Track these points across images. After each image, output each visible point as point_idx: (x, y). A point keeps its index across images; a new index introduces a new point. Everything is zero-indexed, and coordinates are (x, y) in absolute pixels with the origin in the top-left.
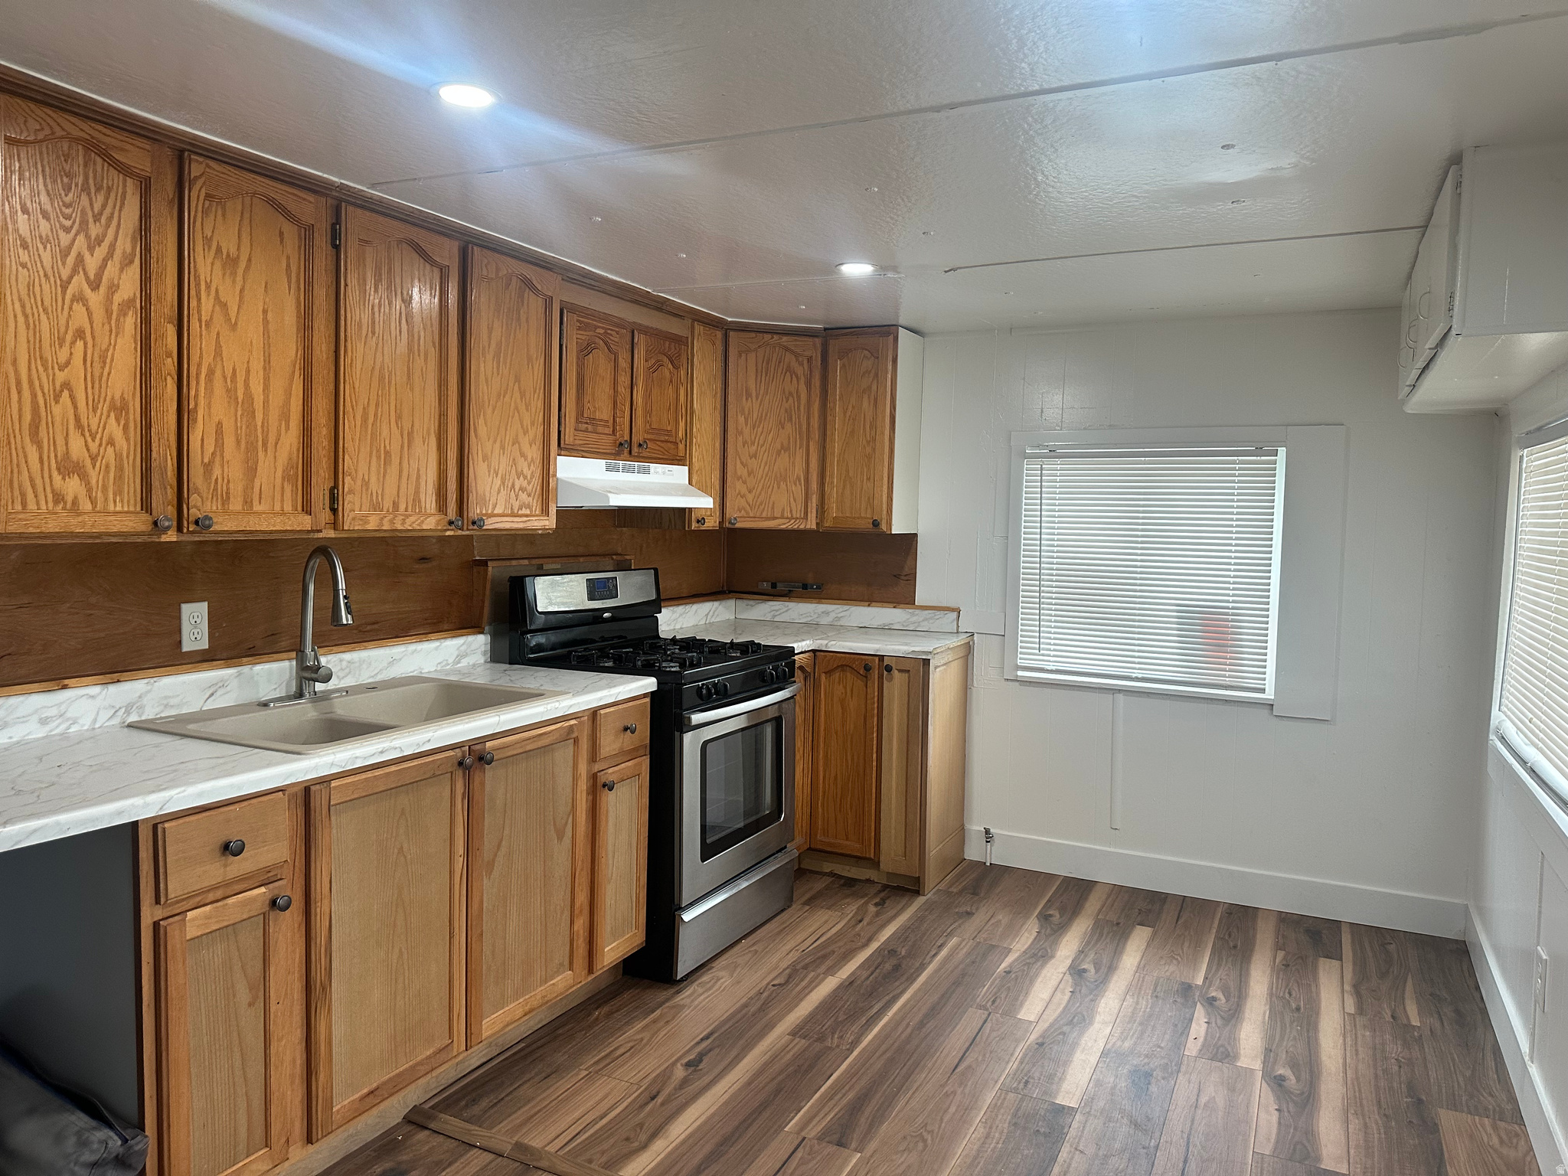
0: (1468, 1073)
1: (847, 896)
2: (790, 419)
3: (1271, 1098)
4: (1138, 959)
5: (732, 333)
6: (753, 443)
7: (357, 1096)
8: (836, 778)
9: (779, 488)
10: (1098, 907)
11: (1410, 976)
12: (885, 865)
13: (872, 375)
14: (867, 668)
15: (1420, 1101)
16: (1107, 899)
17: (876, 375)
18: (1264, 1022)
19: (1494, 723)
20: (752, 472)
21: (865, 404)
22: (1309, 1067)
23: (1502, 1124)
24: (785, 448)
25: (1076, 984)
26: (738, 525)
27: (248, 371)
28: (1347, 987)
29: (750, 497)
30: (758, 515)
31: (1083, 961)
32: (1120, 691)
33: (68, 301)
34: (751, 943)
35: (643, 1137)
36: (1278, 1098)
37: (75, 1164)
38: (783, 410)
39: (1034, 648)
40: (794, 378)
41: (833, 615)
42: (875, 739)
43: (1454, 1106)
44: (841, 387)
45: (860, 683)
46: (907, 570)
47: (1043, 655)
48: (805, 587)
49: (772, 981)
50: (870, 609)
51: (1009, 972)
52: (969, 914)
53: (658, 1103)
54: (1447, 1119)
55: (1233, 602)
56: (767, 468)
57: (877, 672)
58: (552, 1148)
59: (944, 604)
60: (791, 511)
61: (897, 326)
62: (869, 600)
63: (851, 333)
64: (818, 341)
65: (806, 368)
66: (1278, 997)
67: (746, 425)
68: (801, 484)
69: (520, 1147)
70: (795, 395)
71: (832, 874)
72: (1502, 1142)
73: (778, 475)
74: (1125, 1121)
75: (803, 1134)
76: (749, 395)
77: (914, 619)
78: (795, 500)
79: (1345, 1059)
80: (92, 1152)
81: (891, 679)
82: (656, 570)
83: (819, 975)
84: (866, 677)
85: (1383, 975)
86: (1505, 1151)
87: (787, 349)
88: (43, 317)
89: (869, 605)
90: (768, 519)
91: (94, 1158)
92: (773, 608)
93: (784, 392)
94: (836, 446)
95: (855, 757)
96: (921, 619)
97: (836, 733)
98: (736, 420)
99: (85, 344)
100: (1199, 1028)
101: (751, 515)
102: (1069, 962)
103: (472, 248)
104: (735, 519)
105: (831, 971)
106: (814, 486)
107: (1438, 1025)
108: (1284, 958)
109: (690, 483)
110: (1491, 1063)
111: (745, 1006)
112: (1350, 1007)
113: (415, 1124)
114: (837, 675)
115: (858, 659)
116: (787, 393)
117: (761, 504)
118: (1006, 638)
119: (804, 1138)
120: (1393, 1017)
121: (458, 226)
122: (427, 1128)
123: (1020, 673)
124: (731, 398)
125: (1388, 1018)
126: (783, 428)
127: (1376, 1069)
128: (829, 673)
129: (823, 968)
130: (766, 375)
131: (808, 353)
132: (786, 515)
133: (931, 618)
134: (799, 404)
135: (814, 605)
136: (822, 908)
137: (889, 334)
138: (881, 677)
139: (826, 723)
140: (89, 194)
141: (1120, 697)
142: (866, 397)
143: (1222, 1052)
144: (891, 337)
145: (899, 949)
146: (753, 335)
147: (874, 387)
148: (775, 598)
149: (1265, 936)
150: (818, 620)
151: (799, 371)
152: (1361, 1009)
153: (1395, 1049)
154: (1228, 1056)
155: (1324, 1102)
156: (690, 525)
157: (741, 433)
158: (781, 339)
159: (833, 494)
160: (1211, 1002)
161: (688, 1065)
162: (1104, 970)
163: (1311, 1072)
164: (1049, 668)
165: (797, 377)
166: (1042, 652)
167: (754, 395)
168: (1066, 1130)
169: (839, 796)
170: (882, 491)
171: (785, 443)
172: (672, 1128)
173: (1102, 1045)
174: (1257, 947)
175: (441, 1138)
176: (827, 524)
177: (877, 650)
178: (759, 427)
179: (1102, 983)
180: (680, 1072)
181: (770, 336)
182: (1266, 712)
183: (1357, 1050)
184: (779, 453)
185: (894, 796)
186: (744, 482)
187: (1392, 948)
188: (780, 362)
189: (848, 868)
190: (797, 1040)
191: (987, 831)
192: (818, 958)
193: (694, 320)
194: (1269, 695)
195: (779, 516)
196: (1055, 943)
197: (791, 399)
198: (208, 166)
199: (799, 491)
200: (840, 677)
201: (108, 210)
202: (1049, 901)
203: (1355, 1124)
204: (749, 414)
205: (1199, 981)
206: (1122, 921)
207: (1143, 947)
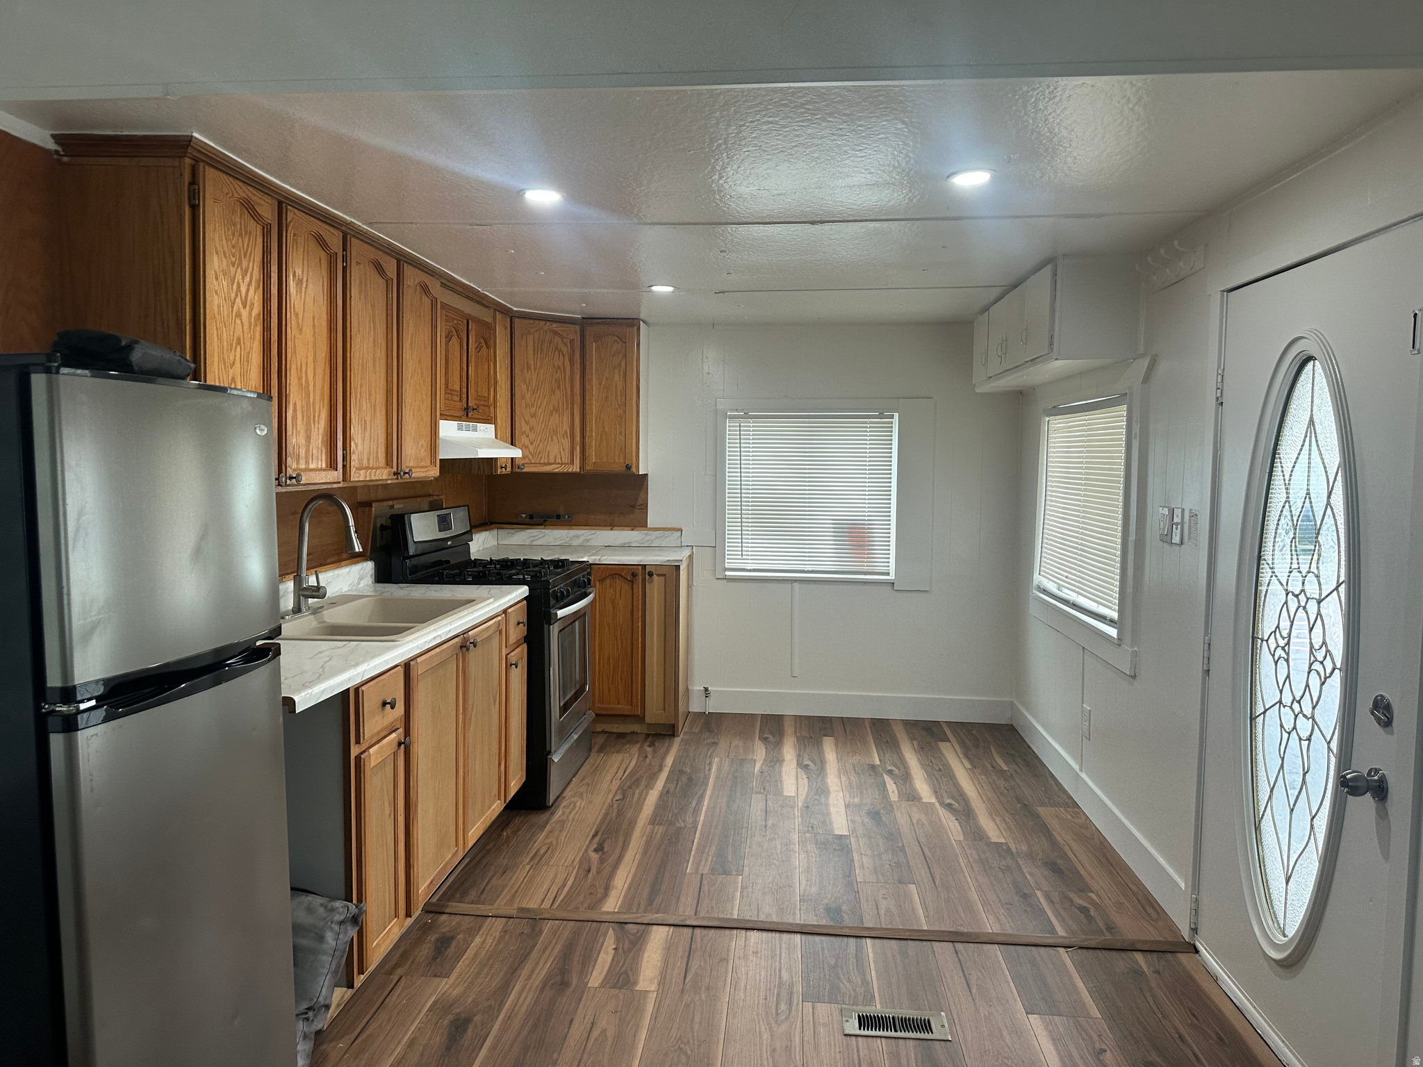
0: (1043, 789)
1: (625, 744)
2: (559, 387)
3: (950, 816)
4: (835, 755)
5: (517, 321)
6: (533, 406)
7: (426, 884)
8: (609, 659)
9: (552, 440)
10: (793, 729)
11: (992, 747)
12: (647, 720)
13: (621, 355)
14: (634, 575)
15: (1025, 805)
16: (796, 723)
17: (625, 355)
18: (925, 779)
19: (1035, 582)
20: (533, 428)
21: (617, 377)
22: (961, 796)
23: (1069, 809)
24: (556, 410)
25: (806, 773)
26: (526, 470)
27: (307, 363)
28: (961, 755)
29: (531, 448)
30: (538, 462)
31: (803, 760)
32: (796, 581)
33: (234, 317)
34: (580, 779)
35: (601, 891)
36: (953, 815)
37: (332, 922)
38: (554, 381)
39: (739, 555)
40: (561, 356)
41: (582, 539)
42: (640, 627)
43: (1042, 805)
44: (596, 363)
45: (626, 587)
46: (640, 502)
47: (744, 559)
48: (558, 517)
49: (614, 797)
50: (612, 532)
51: (762, 772)
52: (715, 744)
53: (595, 872)
54: (1042, 811)
55: (868, 516)
56: (543, 425)
57: (640, 578)
58: (546, 905)
59: (670, 526)
60: (561, 459)
61: (638, 319)
62: (612, 526)
63: (603, 322)
64: (578, 327)
65: (569, 347)
66: (926, 765)
67: (528, 391)
68: (567, 437)
69: (521, 910)
70: (562, 369)
71: (603, 732)
72: (1073, 817)
73: (552, 431)
74: (879, 837)
75: (700, 872)
76: (529, 368)
77: (648, 538)
78: (563, 450)
79: (979, 793)
80: (340, 914)
81: (651, 582)
82: (468, 506)
83: (642, 791)
84: (632, 582)
85: (977, 747)
86: (1076, 820)
87: (556, 333)
88: (224, 329)
89: (611, 529)
90: (545, 464)
91: (342, 917)
92: (531, 535)
93: (554, 366)
94: (594, 407)
95: (624, 642)
96: (653, 538)
97: (608, 625)
98: (520, 388)
99: (241, 348)
100: (891, 786)
101: (533, 462)
102: (795, 762)
103: (403, 265)
104: (523, 464)
105: (649, 786)
106: (578, 439)
107: (1017, 768)
108: (919, 745)
109: (496, 438)
110: (1052, 782)
111: (606, 814)
112: (968, 765)
113: (433, 912)
114: (608, 582)
115: (626, 568)
116: (556, 367)
117: (539, 453)
118: (717, 549)
119: (702, 875)
120: (993, 767)
121: (398, 248)
122: (444, 913)
123: (727, 573)
124: (517, 370)
125: (991, 768)
126: (554, 394)
127: (996, 793)
128: (602, 581)
129: (642, 787)
130: (541, 352)
131: (571, 337)
132: (557, 461)
133: (661, 537)
134: (565, 375)
135: (565, 531)
136: (613, 752)
137: (633, 325)
138: (644, 580)
139: (600, 619)
140: (242, 237)
141: (796, 585)
142: (617, 371)
143: (911, 796)
144: (636, 327)
145: (684, 769)
146: (532, 321)
147: (623, 364)
148: (532, 527)
149: (902, 735)
150: (571, 542)
151: (565, 350)
152: (974, 766)
153: (1001, 783)
154: (915, 798)
155: (978, 813)
156: (496, 471)
157: (523, 397)
158: (552, 325)
159: (592, 444)
160: (890, 772)
161: (596, 850)
162: (818, 763)
163: (964, 799)
164: (748, 568)
165: (563, 354)
166: (744, 557)
167: (533, 368)
168: (850, 846)
169: (611, 672)
170: (632, 443)
171: (556, 406)
172: (615, 882)
173: (843, 802)
174: (900, 741)
175: (458, 918)
176: (589, 468)
177: (641, 561)
178: (537, 392)
179: (822, 769)
180: (595, 857)
181: (544, 323)
182: (889, 588)
183: (982, 786)
184: (551, 414)
185: (655, 668)
186: (528, 436)
187: (974, 732)
188: (550, 343)
189: (616, 726)
190: (657, 827)
191: (706, 689)
192: (635, 781)
193: (495, 310)
194: (892, 577)
195: (553, 462)
196: (780, 752)
197: (559, 372)
198: (295, 213)
199: (566, 443)
200: (610, 583)
201: (250, 249)
202: (760, 729)
203: (998, 820)
204: (529, 383)
205: (878, 762)
206: (813, 735)
207: (834, 748)
